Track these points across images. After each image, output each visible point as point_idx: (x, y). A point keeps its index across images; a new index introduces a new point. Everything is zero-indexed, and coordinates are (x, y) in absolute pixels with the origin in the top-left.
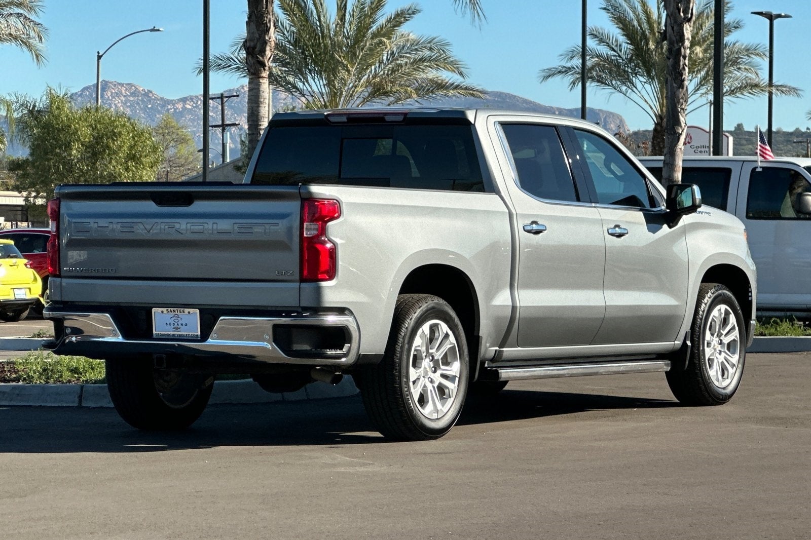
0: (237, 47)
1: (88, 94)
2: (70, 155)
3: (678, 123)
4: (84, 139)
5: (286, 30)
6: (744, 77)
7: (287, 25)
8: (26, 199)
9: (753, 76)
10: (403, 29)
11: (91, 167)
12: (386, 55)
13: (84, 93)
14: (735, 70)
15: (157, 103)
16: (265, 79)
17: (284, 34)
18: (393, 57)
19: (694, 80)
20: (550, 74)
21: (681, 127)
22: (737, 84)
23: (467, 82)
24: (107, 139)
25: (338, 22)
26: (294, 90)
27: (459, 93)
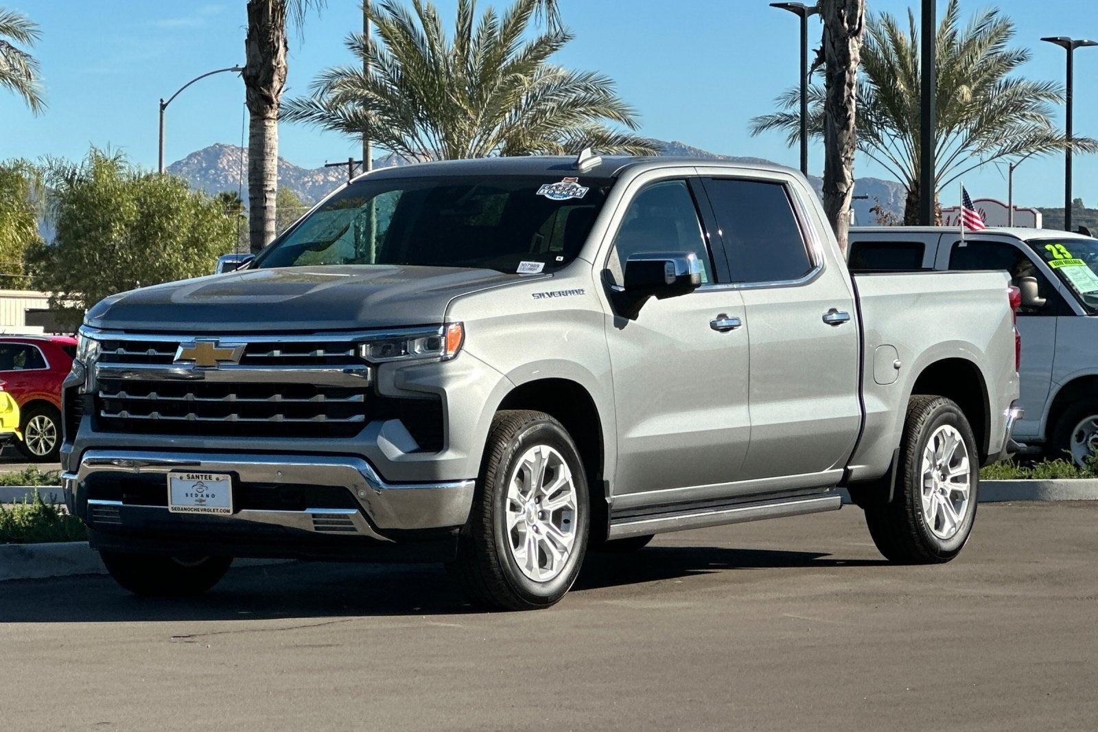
0: (318, 88)
1: (196, 161)
2: (109, 239)
3: (842, 179)
4: (129, 217)
5: (388, 65)
6: (1033, 128)
7: (389, 58)
8: (51, 301)
9: (1043, 126)
10: (549, 62)
11: (139, 256)
12: (525, 97)
13: (190, 162)
14: (1018, 117)
15: (289, 174)
16: (273, 121)
17: (384, 70)
18: (534, 101)
19: (962, 132)
20: (764, 124)
21: (846, 184)
22: (1022, 137)
23: (639, 134)
24: (159, 219)
25: (457, 52)
26: (400, 147)
27: (626, 150)
